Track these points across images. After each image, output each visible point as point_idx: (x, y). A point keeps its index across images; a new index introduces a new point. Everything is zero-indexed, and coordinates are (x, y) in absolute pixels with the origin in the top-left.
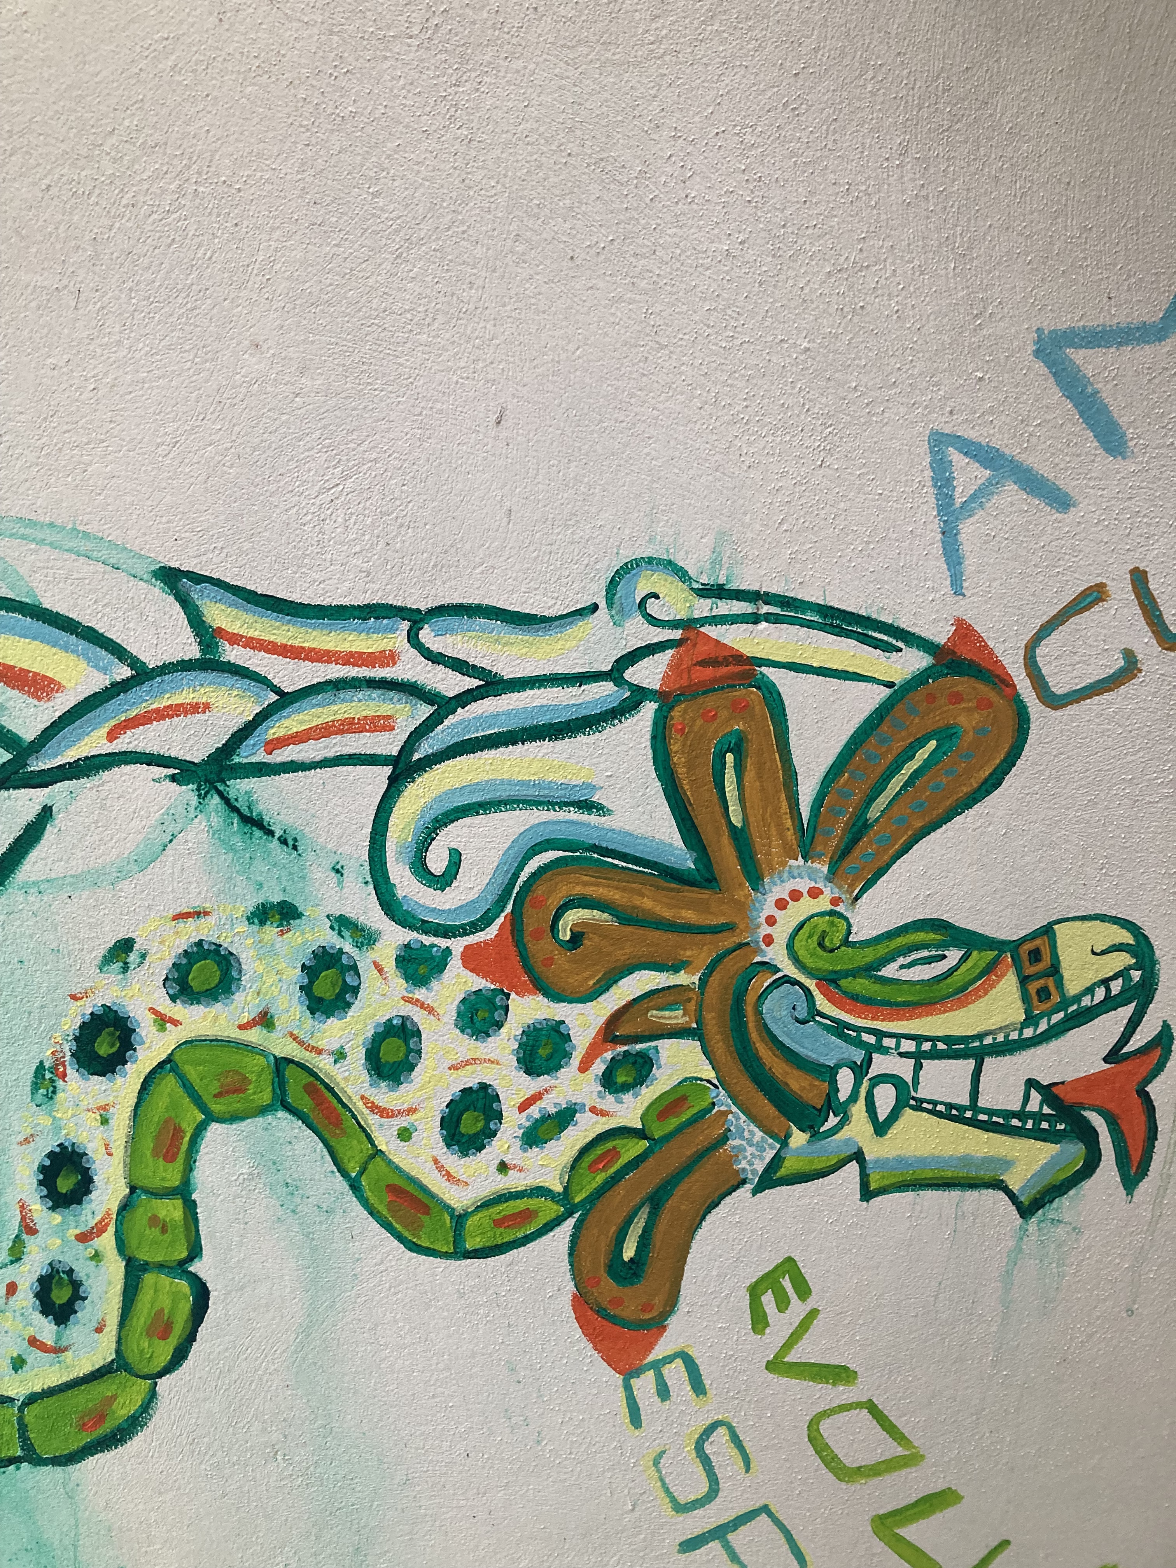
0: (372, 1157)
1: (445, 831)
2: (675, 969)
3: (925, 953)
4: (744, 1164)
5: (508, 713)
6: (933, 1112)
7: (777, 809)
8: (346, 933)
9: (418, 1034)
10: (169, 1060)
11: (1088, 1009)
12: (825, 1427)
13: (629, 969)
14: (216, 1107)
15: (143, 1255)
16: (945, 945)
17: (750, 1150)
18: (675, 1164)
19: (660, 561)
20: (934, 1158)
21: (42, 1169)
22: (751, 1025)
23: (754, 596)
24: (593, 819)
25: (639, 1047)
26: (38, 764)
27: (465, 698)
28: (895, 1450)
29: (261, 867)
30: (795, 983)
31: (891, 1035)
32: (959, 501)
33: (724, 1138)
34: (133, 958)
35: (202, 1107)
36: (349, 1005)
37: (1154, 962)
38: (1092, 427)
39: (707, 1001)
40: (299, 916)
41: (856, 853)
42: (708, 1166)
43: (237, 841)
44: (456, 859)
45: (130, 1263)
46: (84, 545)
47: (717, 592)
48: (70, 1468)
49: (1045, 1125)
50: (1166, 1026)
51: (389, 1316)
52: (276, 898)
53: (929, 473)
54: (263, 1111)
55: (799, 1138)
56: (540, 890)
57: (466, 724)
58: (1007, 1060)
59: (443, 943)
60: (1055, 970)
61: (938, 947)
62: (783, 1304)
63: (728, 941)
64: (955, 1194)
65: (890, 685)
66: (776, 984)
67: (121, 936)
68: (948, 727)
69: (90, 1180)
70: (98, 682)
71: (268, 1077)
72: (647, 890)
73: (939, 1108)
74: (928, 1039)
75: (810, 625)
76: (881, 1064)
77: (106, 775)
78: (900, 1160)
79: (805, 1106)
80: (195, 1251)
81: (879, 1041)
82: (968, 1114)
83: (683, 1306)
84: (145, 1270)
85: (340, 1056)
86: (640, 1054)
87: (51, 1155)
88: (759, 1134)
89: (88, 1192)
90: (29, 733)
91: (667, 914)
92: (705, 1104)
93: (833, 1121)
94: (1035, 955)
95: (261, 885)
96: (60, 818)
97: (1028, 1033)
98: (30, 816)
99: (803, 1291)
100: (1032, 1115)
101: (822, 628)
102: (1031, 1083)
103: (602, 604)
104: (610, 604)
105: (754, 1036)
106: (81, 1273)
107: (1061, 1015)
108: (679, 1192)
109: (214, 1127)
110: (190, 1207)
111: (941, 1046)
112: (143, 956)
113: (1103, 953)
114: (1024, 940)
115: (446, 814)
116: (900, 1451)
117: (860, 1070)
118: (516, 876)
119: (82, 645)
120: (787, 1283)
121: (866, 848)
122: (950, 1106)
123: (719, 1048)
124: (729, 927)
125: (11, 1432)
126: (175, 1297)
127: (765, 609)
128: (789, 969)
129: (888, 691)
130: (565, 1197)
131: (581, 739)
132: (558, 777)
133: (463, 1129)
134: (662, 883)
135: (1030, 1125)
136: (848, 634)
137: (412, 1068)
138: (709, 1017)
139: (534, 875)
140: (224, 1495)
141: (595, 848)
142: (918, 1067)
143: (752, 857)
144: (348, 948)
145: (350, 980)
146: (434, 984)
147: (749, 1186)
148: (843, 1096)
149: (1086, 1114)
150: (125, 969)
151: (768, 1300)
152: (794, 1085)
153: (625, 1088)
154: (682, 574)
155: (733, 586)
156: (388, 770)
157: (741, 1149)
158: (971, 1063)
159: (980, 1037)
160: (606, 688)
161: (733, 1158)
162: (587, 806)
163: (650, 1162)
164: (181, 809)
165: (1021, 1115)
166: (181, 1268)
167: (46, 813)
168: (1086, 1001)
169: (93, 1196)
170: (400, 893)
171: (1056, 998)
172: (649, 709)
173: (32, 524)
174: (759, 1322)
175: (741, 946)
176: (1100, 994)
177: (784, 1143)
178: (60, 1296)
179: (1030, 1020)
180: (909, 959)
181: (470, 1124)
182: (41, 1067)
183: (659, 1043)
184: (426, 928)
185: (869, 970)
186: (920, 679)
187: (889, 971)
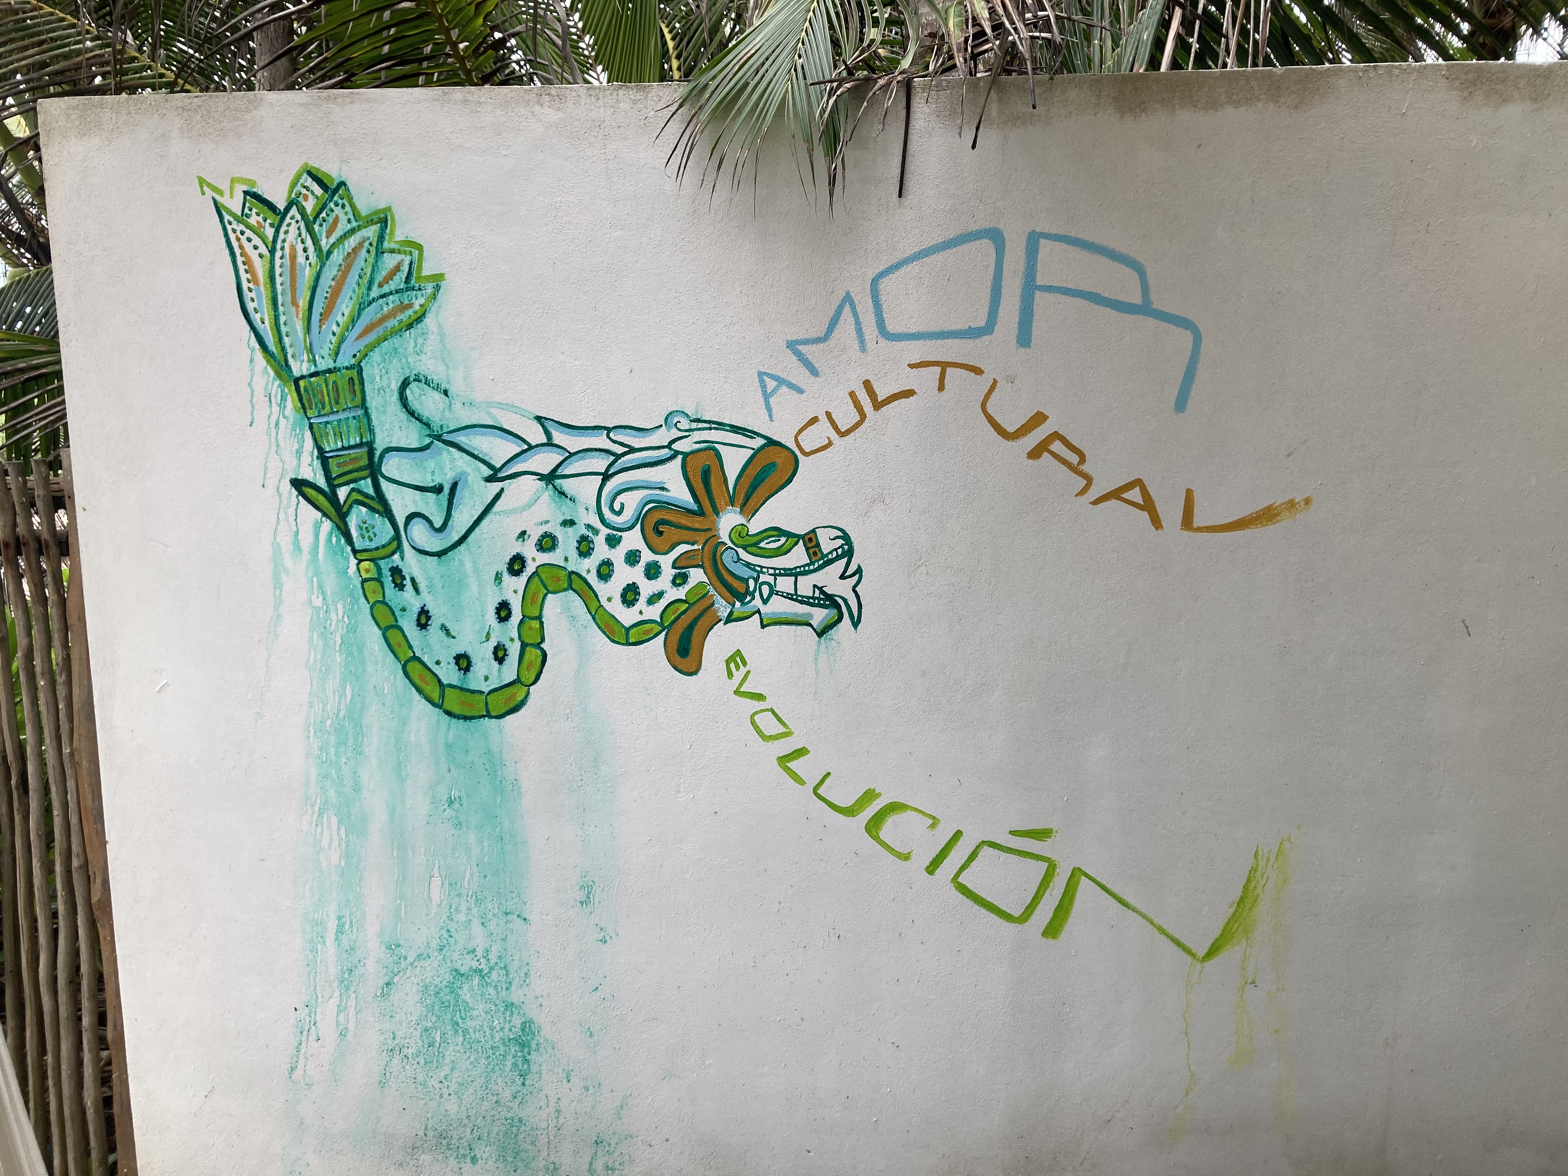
0: (599, 607)
1: (619, 496)
2: (693, 544)
3: (774, 539)
4: (720, 614)
5: (637, 459)
6: (782, 596)
7: (723, 490)
8: (590, 530)
9: (613, 564)
10: (536, 572)
11: (831, 559)
12: (756, 717)
13: (678, 544)
14: (550, 589)
15: (527, 641)
16: (780, 536)
17: (722, 608)
18: (697, 613)
19: (680, 411)
20: (785, 613)
21: (497, 608)
22: (719, 563)
23: (709, 422)
24: (664, 493)
25: (683, 571)
26: (500, 475)
27: (624, 454)
28: (783, 729)
29: (564, 507)
30: (732, 549)
31: (765, 567)
32: (768, 392)
33: (713, 604)
34: (526, 537)
35: (546, 588)
36: (591, 554)
37: (852, 543)
38: (807, 368)
39: (704, 555)
40: (576, 524)
41: (748, 504)
42: (709, 614)
43: (557, 499)
44: (622, 506)
45: (522, 642)
46: (515, 410)
47: (698, 421)
48: (501, 720)
49: (822, 602)
50: (859, 566)
51: (605, 667)
52: (569, 518)
53: (759, 384)
54: (565, 590)
55: (738, 604)
56: (649, 516)
57: (624, 462)
58: (805, 577)
59: (620, 534)
60: (818, 545)
61: (777, 536)
62: (738, 668)
63: (710, 534)
64: (794, 627)
65: (753, 449)
66: (727, 549)
67: (523, 529)
68: (773, 462)
69: (511, 613)
70: (518, 450)
71: (566, 578)
72: (683, 517)
73: (785, 594)
74: (778, 569)
75: (727, 431)
76: (763, 578)
77: (519, 478)
78: (773, 613)
79: (739, 592)
80: (543, 640)
81: (761, 569)
82: (795, 597)
83: (703, 667)
84: (527, 646)
85: (589, 571)
86: (685, 574)
87: (499, 603)
88: (725, 603)
89: (510, 617)
90: (498, 466)
91: (690, 525)
92: (706, 592)
93: (749, 598)
94: (810, 540)
95: (564, 514)
96: (506, 491)
97: (812, 567)
98: (498, 491)
99: (745, 664)
100: (817, 598)
101: (731, 431)
102: (815, 586)
103: (664, 425)
104: (666, 425)
105: (721, 568)
106: (507, 647)
107: (822, 561)
108: (699, 623)
109: (550, 595)
110: (542, 623)
111: (782, 572)
112: (529, 536)
113: (834, 539)
114: (806, 534)
115: (619, 491)
116: (785, 730)
117: (756, 580)
118: (641, 512)
119: (514, 439)
120: (738, 659)
121: (751, 503)
122: (788, 594)
123: (709, 571)
124: (709, 530)
125: (483, 705)
126: (537, 657)
127: (713, 426)
128: (730, 544)
129: (753, 451)
130: (661, 624)
131: (659, 467)
132: (653, 479)
133: (627, 598)
134: (687, 514)
135: (816, 602)
136: (739, 433)
137: (611, 576)
138: (705, 560)
139: (647, 512)
140: (551, 734)
141: (665, 503)
142: (775, 579)
143: (716, 506)
144: (591, 535)
145: (591, 546)
146: (617, 547)
147: (722, 622)
148: (751, 589)
149: (837, 599)
150: (524, 540)
151: (732, 665)
152: (735, 585)
153: (679, 585)
154: (687, 415)
155: (703, 418)
156: (601, 477)
157: (719, 608)
158: (793, 578)
159: (795, 568)
160: (666, 450)
161: (716, 612)
162: (663, 489)
163: (689, 612)
164: (541, 489)
165: (813, 598)
166: (538, 646)
167: (502, 490)
168: (830, 556)
169: (512, 618)
170: (606, 517)
171: (819, 555)
172: (680, 457)
173: (501, 404)
174: (730, 674)
175: (714, 536)
176: (835, 554)
177: (733, 606)
178: (500, 654)
179: (812, 563)
180: (768, 541)
181: (630, 597)
182: (497, 573)
183: (690, 569)
184: (614, 529)
185: (756, 544)
186: (763, 447)
187: (762, 545)
